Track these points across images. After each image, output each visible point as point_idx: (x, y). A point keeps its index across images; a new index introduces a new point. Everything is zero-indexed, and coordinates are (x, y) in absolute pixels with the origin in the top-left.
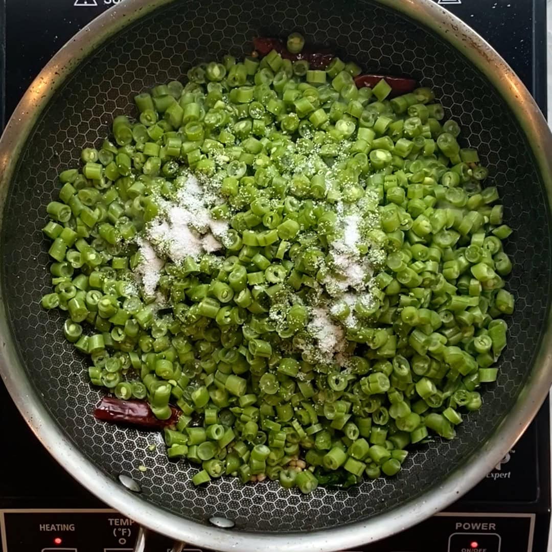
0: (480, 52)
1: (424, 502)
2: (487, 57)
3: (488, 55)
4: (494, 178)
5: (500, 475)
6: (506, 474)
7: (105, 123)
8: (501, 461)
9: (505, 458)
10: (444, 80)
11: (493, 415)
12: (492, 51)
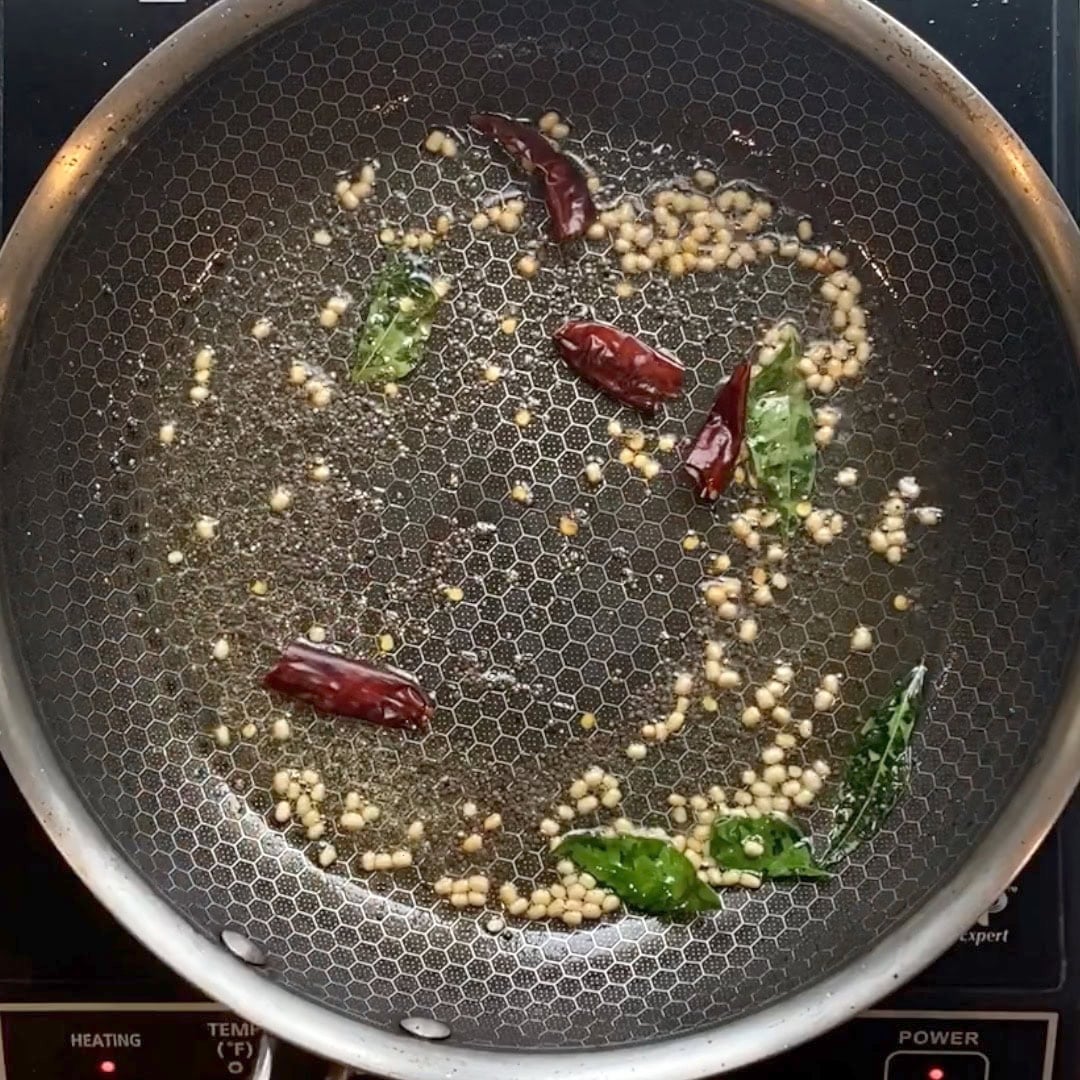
0: (954, 100)
1: (828, 995)
2: (969, 111)
3: (971, 106)
4: (979, 351)
5: (987, 936)
6: (999, 934)
7: (205, 231)
8: (990, 909)
9: (996, 902)
10: (883, 154)
11: (970, 824)
12: (978, 100)
